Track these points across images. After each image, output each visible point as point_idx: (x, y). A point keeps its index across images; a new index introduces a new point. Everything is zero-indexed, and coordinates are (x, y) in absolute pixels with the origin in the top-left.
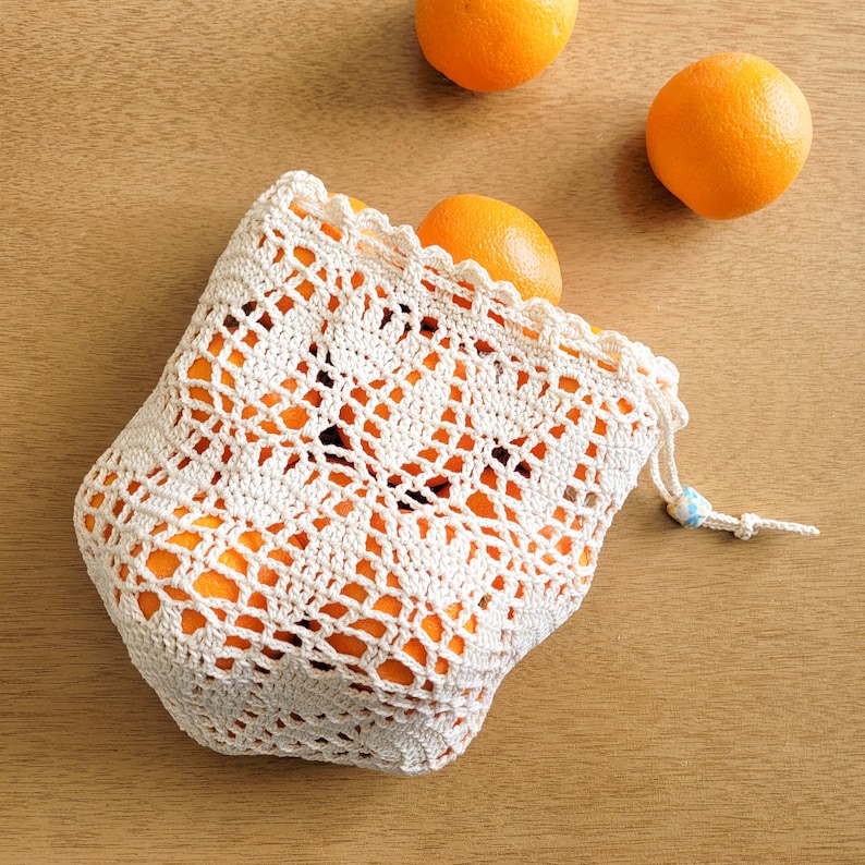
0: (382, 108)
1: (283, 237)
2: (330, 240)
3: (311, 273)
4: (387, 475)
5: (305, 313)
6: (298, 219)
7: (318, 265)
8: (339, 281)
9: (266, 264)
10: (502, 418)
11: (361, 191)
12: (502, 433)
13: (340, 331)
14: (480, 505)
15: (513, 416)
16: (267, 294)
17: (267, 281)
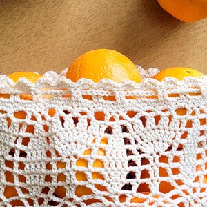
0: (17, 8)
1: (6, 112)
2: (28, 101)
3: (28, 121)
4: (117, 197)
5: (36, 140)
6: (7, 100)
7: (29, 115)
8: (43, 118)
9: (5, 129)
10: (155, 142)
11: (29, 53)
12: (159, 149)
13: (56, 138)
14: (165, 187)
15: (161, 139)
16: (15, 142)
17: (12, 137)
